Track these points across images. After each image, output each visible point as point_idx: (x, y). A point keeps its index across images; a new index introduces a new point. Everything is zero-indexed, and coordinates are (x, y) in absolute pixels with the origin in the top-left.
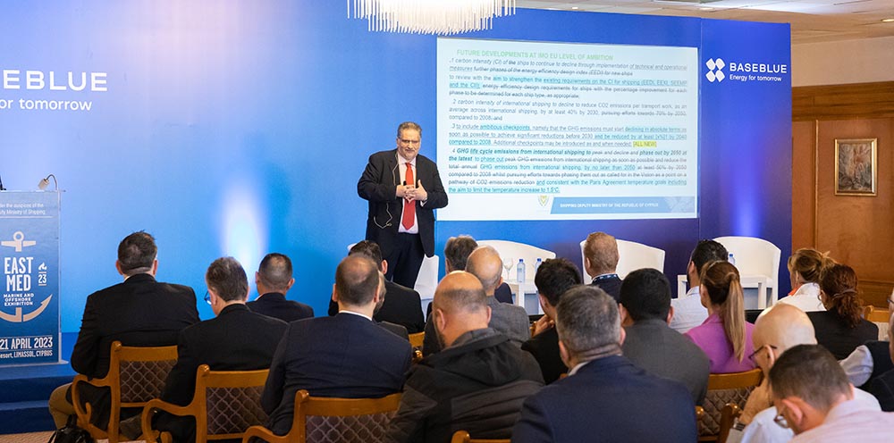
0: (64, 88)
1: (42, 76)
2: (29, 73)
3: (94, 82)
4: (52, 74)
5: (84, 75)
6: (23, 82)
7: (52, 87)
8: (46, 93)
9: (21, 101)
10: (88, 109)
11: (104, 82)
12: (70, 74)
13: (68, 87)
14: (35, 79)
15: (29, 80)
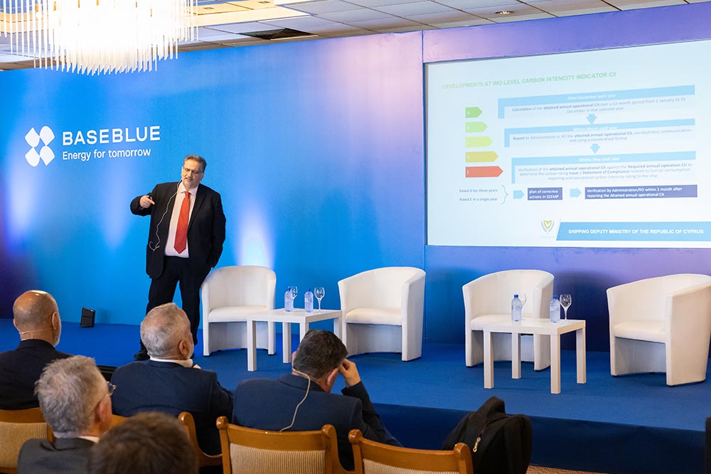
0: (134, 140)
1: (121, 132)
2: (114, 130)
3: (152, 133)
4: (127, 129)
5: (146, 128)
6: (110, 138)
7: (127, 140)
8: (123, 145)
9: (110, 152)
10: (149, 154)
11: (158, 133)
12: (138, 129)
13: (137, 139)
14: (118, 135)
15: (114, 136)
